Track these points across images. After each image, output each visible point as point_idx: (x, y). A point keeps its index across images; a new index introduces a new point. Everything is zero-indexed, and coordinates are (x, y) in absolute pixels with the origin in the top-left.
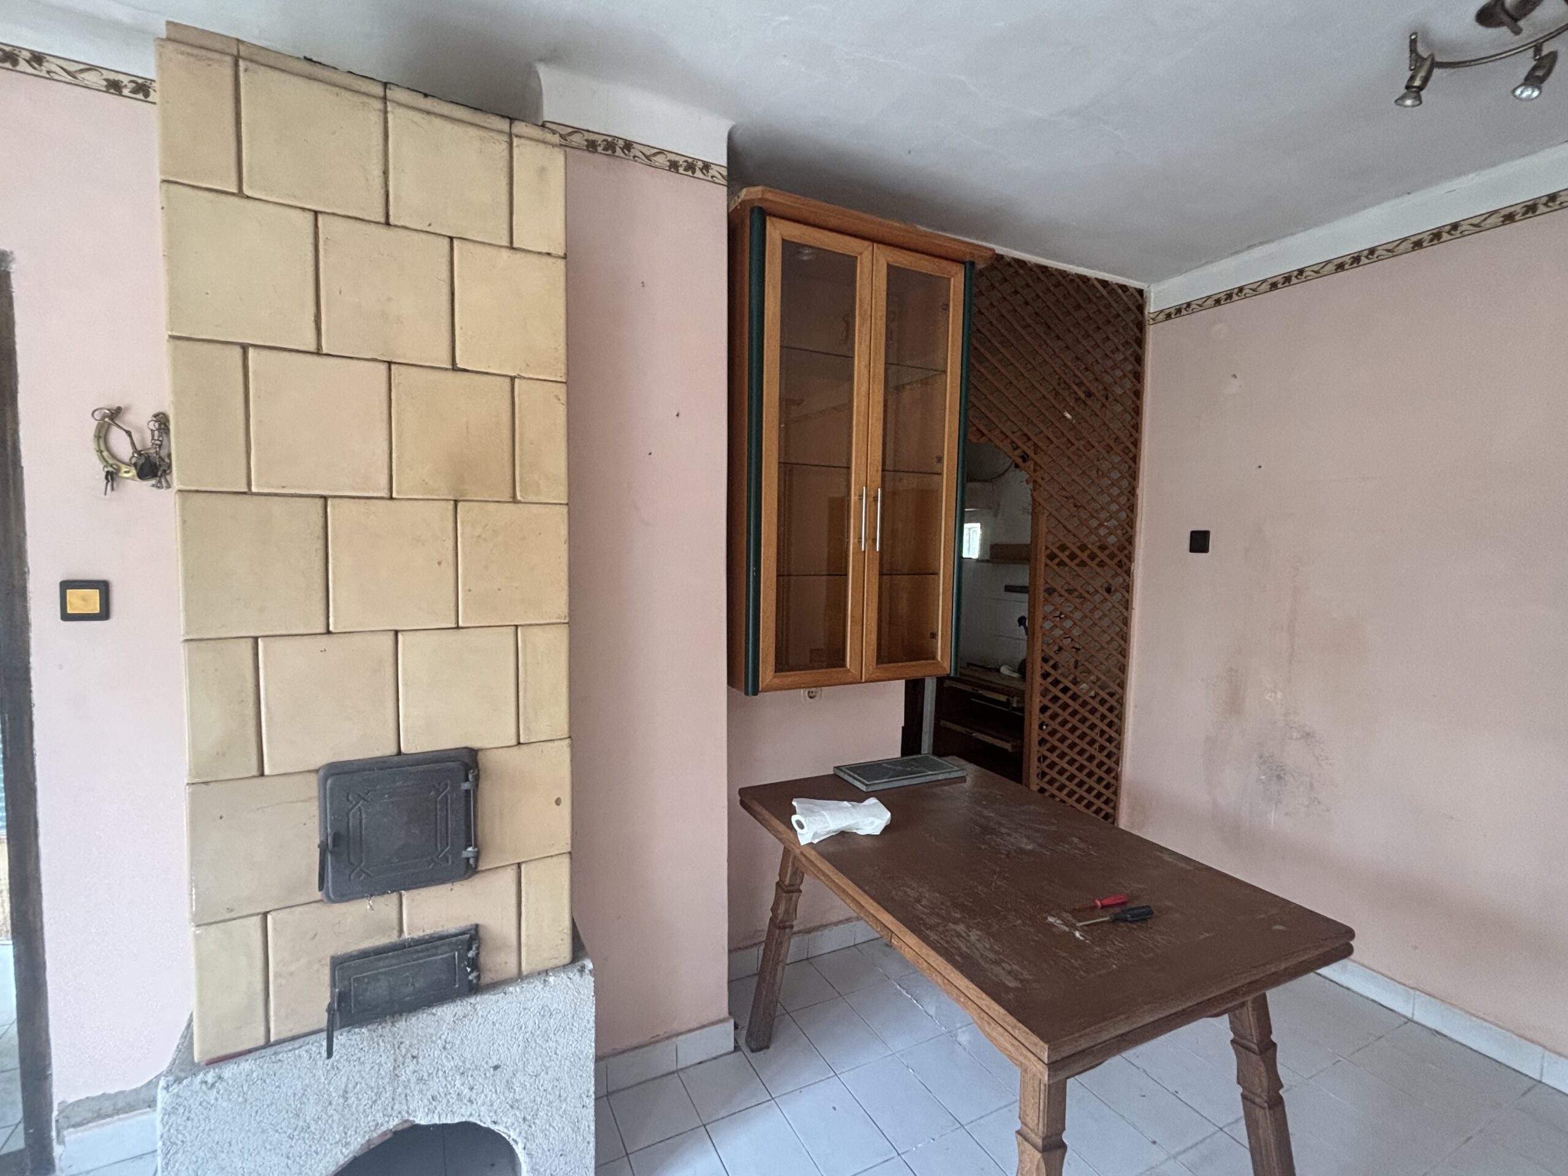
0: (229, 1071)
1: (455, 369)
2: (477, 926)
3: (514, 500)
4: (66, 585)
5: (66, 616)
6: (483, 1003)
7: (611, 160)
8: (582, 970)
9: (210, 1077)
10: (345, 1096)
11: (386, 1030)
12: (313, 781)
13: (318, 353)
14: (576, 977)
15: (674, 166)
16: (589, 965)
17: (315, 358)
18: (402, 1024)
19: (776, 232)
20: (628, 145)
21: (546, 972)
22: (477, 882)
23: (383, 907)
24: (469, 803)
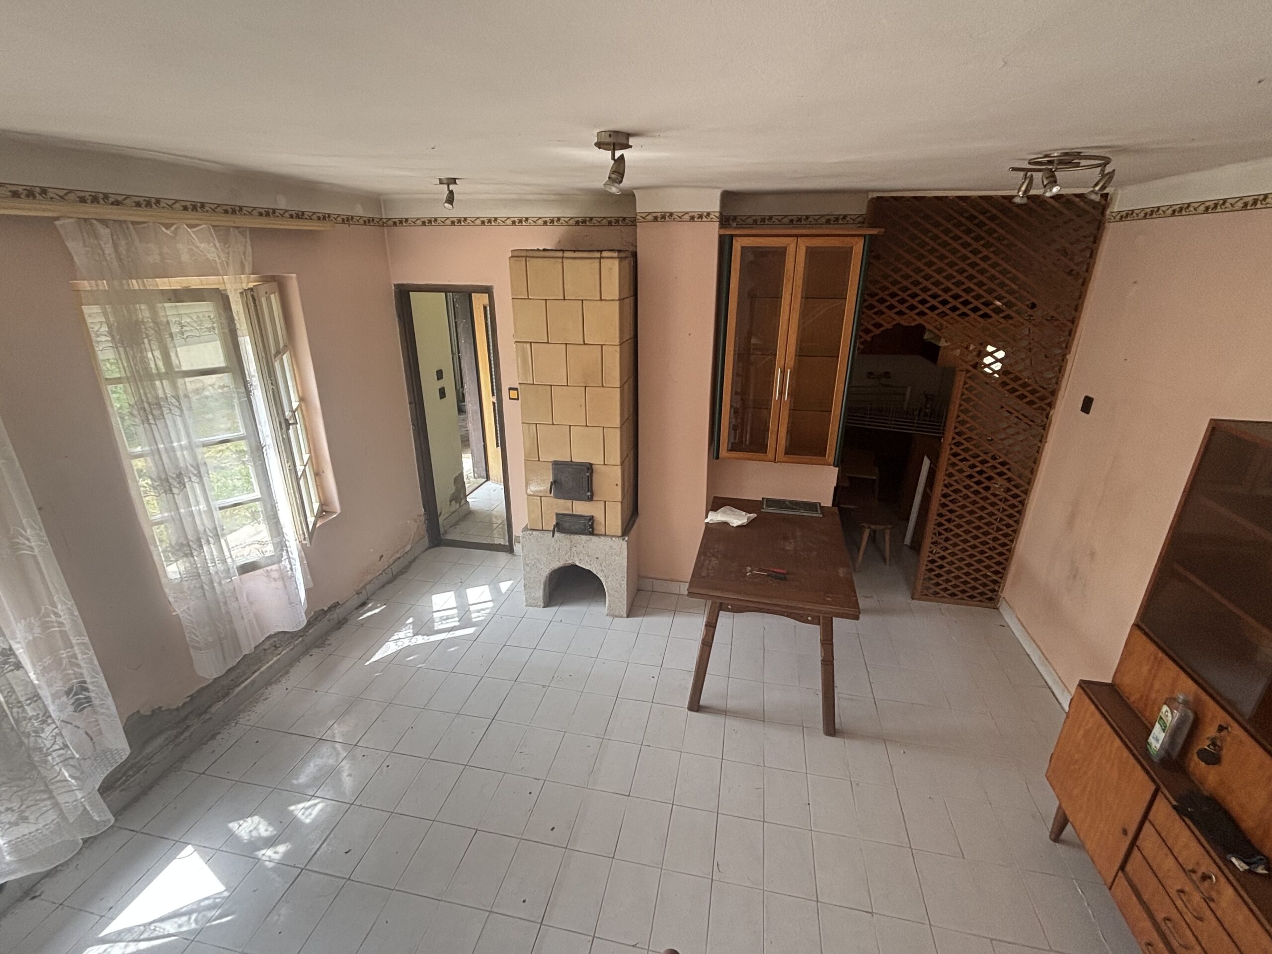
0: (534, 533)
1: (585, 344)
2: (593, 516)
3: (603, 386)
4: (510, 389)
5: (510, 399)
6: (594, 539)
7: (664, 223)
8: (623, 539)
9: (531, 532)
10: (559, 549)
11: (568, 536)
12: (551, 464)
13: (548, 343)
14: (621, 541)
15: (692, 218)
16: (627, 538)
17: (547, 345)
18: (572, 536)
19: (738, 244)
20: (671, 214)
21: (613, 536)
22: (592, 503)
23: (568, 503)
24: (590, 480)
